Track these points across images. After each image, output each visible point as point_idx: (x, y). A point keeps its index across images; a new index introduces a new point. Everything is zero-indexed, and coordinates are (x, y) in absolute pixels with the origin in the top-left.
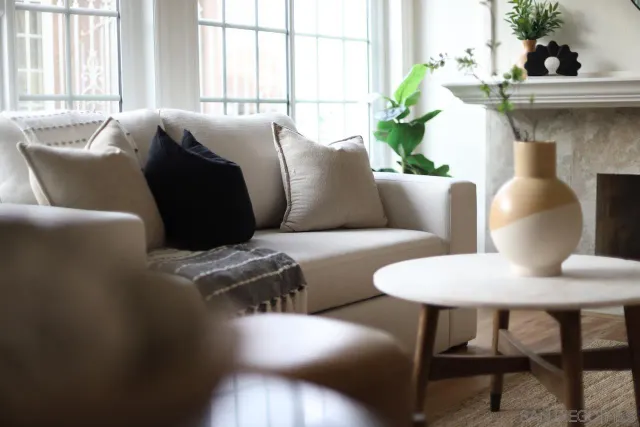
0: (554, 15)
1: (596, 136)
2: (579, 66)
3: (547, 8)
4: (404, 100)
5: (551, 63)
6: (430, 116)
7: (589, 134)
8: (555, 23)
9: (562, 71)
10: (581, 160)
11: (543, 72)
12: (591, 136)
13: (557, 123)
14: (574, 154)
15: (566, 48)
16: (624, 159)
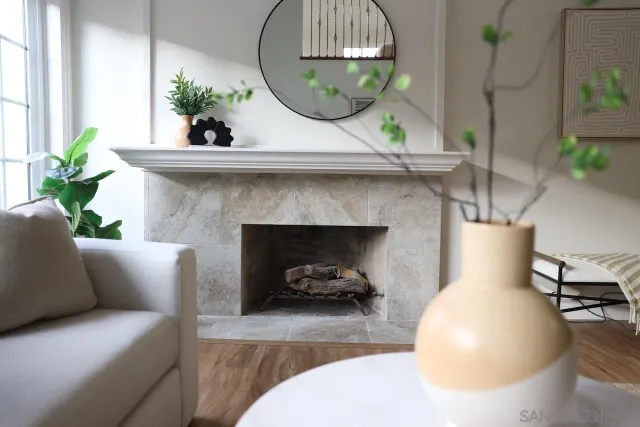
0: (210, 96)
1: (241, 194)
2: (232, 139)
3: (204, 90)
4: (73, 161)
5: (210, 135)
6: (103, 176)
7: (235, 193)
8: (210, 103)
9: (217, 142)
10: (228, 213)
11: (203, 142)
12: (237, 195)
13: (208, 184)
14: (222, 208)
15: (222, 123)
16: (264, 212)
